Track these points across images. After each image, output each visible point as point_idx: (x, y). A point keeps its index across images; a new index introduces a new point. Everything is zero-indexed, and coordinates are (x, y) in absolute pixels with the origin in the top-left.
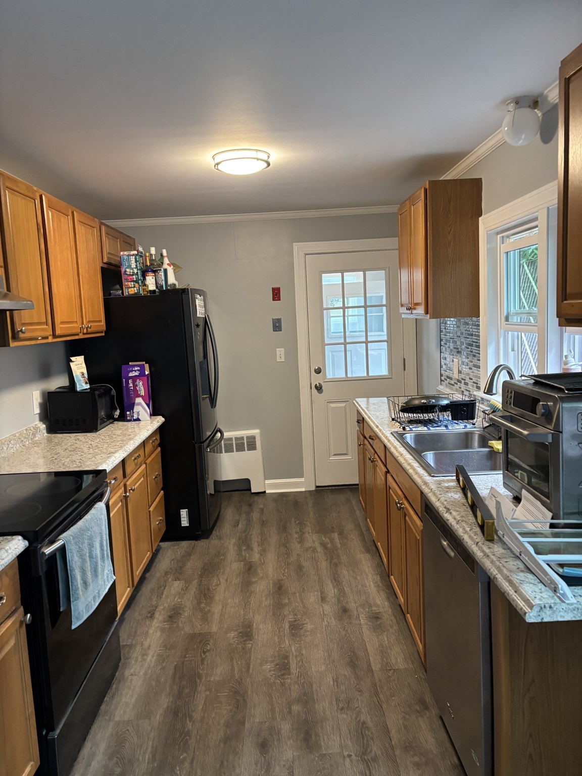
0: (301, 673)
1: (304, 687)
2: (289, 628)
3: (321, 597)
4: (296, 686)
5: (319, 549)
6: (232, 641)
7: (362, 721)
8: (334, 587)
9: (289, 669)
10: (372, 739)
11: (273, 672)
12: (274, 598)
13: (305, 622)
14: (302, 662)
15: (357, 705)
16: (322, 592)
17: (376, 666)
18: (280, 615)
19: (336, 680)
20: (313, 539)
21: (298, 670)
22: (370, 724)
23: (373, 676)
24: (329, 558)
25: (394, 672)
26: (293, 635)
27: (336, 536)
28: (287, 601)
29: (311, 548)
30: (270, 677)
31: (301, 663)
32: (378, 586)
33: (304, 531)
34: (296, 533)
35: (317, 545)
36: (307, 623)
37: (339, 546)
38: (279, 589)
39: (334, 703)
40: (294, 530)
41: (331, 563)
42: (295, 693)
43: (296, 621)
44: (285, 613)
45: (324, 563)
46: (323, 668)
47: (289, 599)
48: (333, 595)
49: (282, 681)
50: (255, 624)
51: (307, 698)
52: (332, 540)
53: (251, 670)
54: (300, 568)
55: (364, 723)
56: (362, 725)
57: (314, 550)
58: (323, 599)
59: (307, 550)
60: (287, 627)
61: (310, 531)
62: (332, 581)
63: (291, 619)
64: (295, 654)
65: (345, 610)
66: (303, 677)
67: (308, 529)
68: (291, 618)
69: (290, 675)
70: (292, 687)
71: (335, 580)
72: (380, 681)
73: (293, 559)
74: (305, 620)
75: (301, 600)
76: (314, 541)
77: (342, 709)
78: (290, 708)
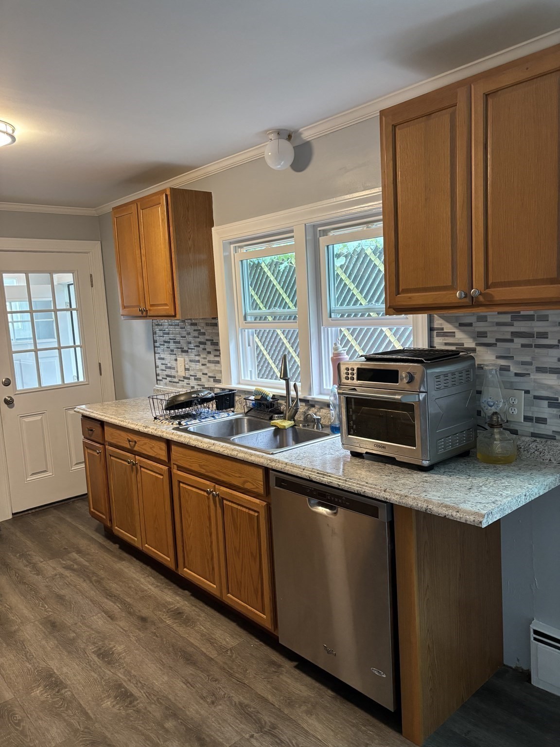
0: (146, 692)
1: (161, 702)
2: (99, 659)
3: (109, 617)
4: (153, 706)
5: (67, 573)
6: (42, 699)
7: (237, 703)
8: (115, 603)
9: (132, 695)
10: (258, 712)
11: (118, 706)
12: (55, 637)
13: (111, 646)
14: (140, 683)
15: (223, 693)
16: (106, 612)
17: (213, 654)
18: (78, 651)
19: (186, 682)
20: (50, 567)
21: (142, 692)
22: (246, 702)
23: (217, 663)
24: (86, 578)
25: (231, 651)
26: (109, 663)
27: (74, 555)
28: (73, 635)
29: (56, 575)
30: (118, 711)
31: (139, 685)
32: (157, 586)
33: (34, 561)
34: (26, 566)
35: (61, 570)
36: (114, 646)
37: (87, 564)
38: (53, 626)
39: (201, 701)
40: (20, 564)
41: (91, 582)
42: (156, 712)
43: (100, 649)
44: (82, 647)
45: (84, 585)
46: (166, 678)
47: (74, 632)
48: (119, 610)
49: (135, 708)
50: (56, 671)
51: (173, 712)
52: (74, 561)
53: (91, 715)
54: (60, 598)
55: (241, 704)
56: (241, 706)
57: (62, 576)
58: (111, 617)
59: (53, 578)
60: (96, 659)
61: (42, 560)
62: (107, 598)
63: (93, 649)
64: (126, 679)
65: (144, 619)
66: (152, 695)
67: (37, 558)
68: (91, 648)
69: (137, 700)
70: (149, 709)
71: (110, 596)
72: (225, 663)
73: (44, 592)
74: (110, 644)
75: (89, 627)
76: (54, 569)
77: (213, 703)
78: (163, 727)
